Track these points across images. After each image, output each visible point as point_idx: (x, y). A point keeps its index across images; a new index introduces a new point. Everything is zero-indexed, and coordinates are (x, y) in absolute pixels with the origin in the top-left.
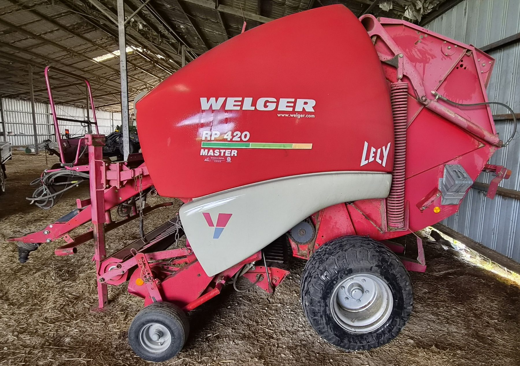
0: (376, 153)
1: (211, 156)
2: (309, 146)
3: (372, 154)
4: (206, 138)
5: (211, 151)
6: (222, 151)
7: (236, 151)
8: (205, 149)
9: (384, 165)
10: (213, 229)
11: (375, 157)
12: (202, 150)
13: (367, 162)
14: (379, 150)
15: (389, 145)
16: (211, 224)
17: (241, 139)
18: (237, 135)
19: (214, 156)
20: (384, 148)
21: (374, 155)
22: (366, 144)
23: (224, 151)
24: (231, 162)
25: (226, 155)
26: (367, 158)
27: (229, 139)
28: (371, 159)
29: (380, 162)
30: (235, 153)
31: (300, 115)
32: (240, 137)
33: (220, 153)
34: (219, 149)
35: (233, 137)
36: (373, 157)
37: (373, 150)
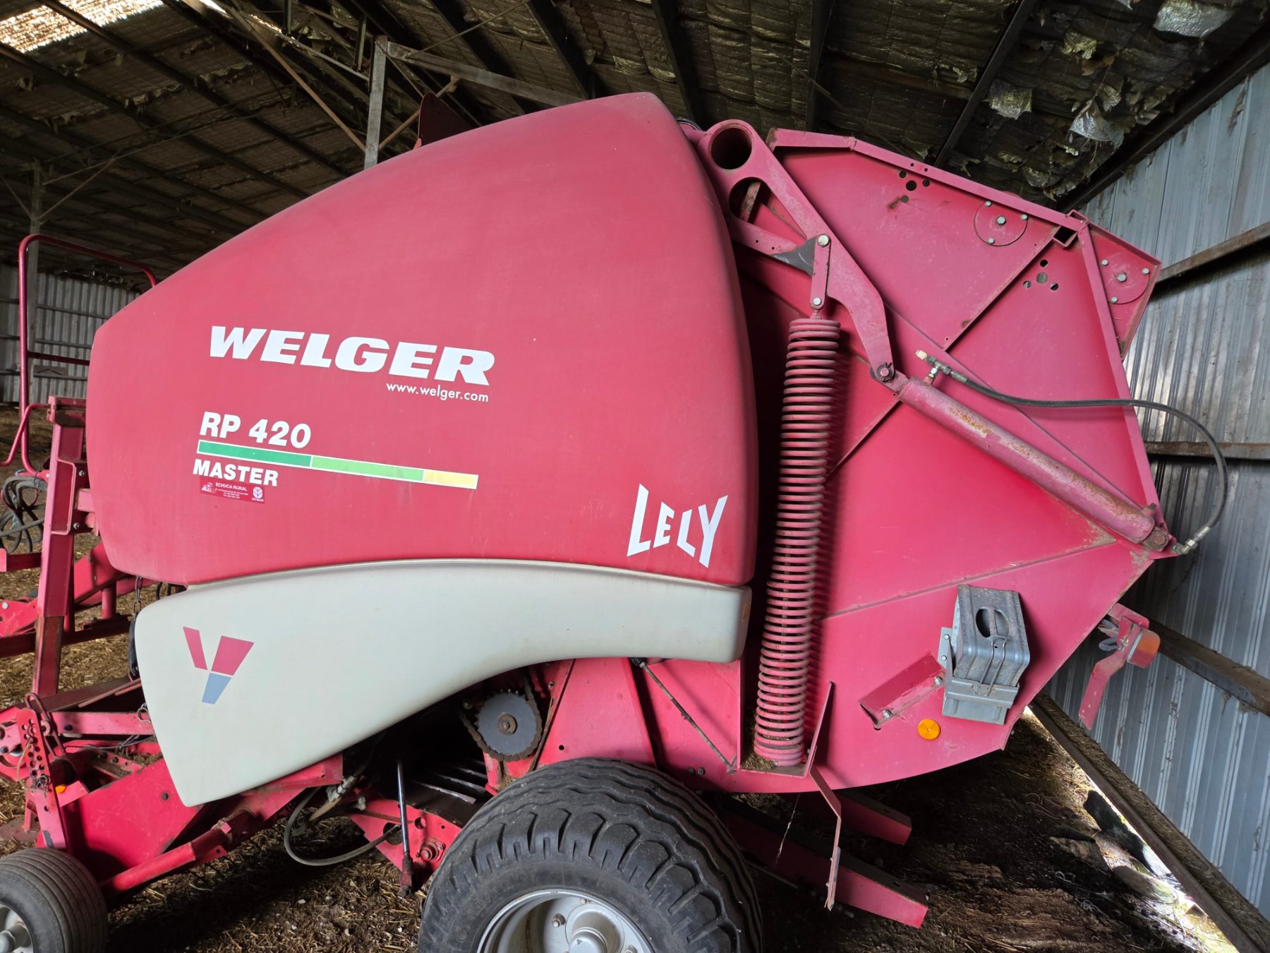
0: (674, 523)
1: (215, 479)
2: (469, 481)
3: (662, 526)
4: (209, 430)
5: (218, 466)
6: (244, 469)
7: (276, 474)
8: (203, 458)
9: (705, 560)
10: (205, 674)
11: (673, 533)
12: (198, 462)
13: (646, 546)
14: (687, 516)
15: (722, 503)
16: (199, 661)
17: (289, 443)
18: (280, 429)
19: (223, 481)
20: (703, 510)
21: (668, 527)
22: (643, 494)
23: (248, 469)
24: (262, 500)
25: (252, 481)
26: (648, 533)
27: (260, 440)
28: (661, 540)
29: (690, 550)
30: (272, 478)
31: (446, 392)
32: (288, 437)
33: (238, 473)
34: (236, 463)
35: (270, 434)
36: (666, 533)
37: (666, 511)
